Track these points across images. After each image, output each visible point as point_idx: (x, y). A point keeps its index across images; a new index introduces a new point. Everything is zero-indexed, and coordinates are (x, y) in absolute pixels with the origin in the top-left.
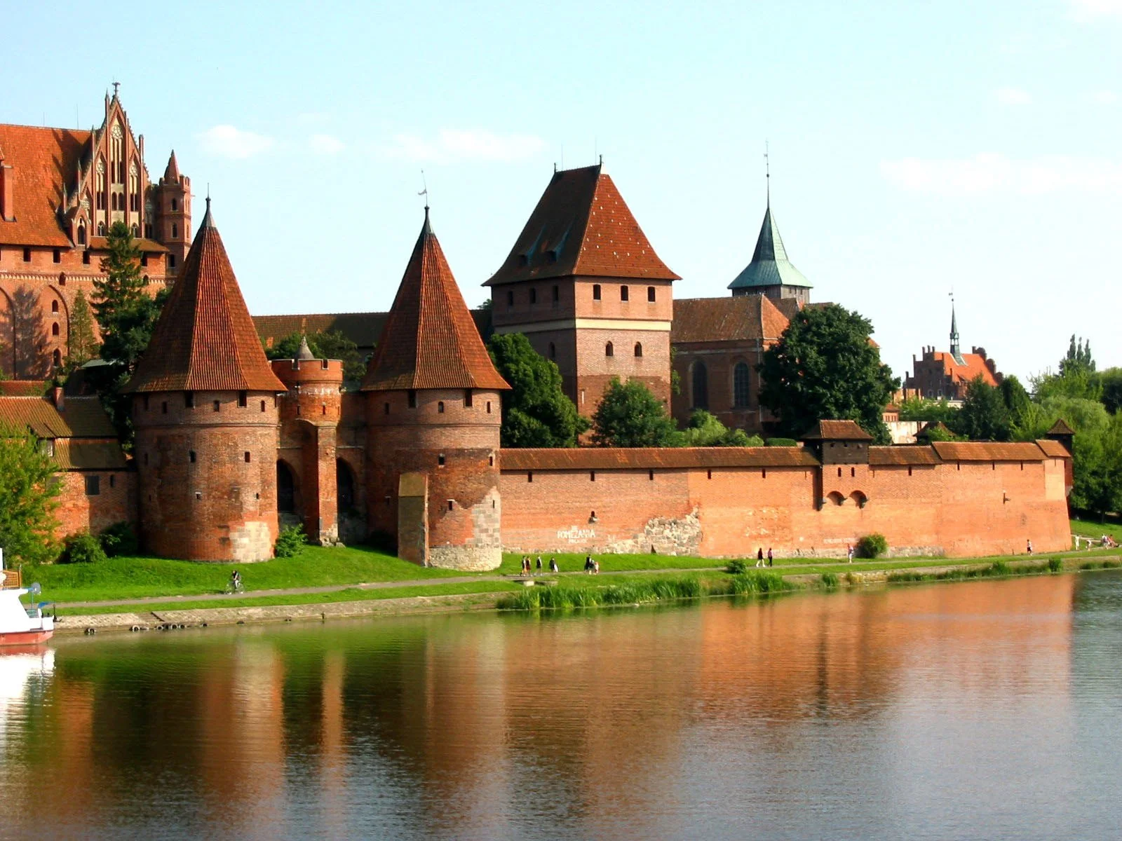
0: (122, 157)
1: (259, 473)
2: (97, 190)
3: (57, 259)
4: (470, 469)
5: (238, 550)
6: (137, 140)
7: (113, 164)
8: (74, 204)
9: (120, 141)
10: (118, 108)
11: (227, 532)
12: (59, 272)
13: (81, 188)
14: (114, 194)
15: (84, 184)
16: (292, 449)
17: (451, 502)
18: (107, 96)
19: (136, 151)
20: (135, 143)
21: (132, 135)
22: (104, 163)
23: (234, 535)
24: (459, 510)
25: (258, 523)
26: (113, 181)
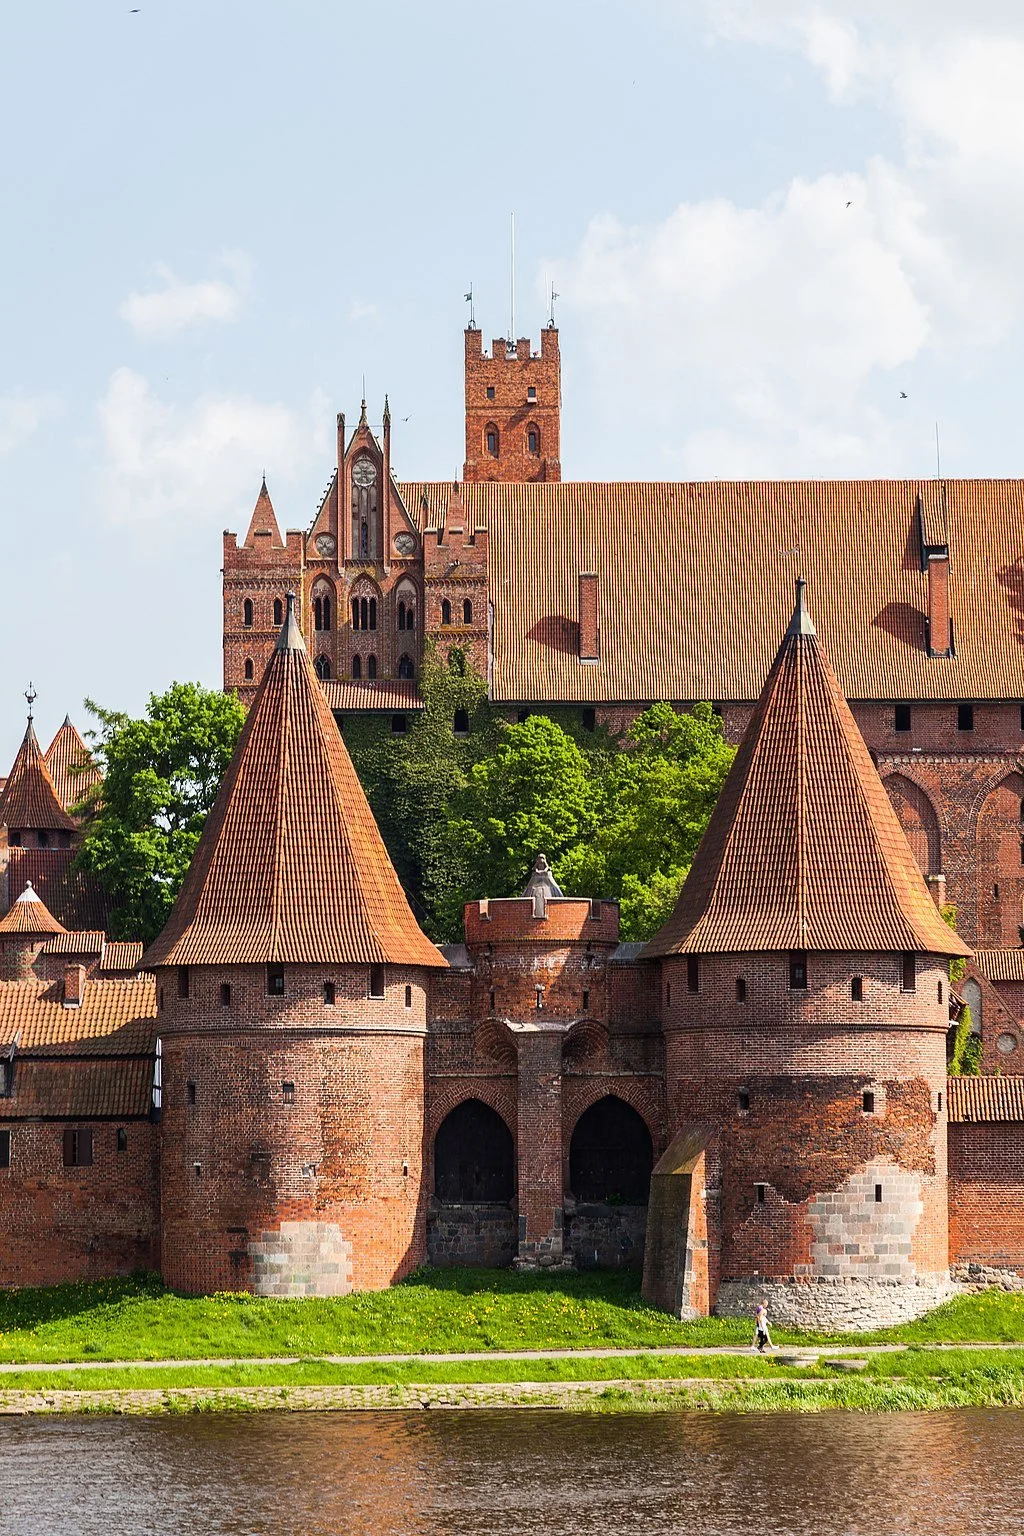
1: (318, 1126)
4: (806, 1119)
5: (264, 1278)
11: (244, 1241)
16: (497, 1077)
17: (761, 1188)
23: (258, 1247)
24: (778, 1206)
25: (313, 1224)
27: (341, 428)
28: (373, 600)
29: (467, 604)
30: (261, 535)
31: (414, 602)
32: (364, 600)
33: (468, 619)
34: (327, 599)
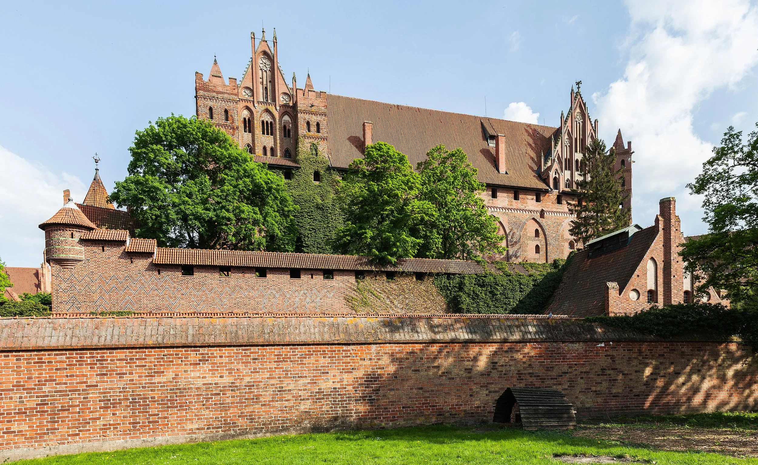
0: (583, 136)
2: (565, 157)
3: (538, 200)
6: (593, 123)
7: (576, 139)
8: (549, 164)
9: (581, 124)
10: (580, 100)
12: (540, 209)
13: (554, 154)
14: (577, 161)
15: (556, 151)
18: (572, 90)
19: (592, 131)
20: (592, 125)
21: (590, 119)
22: (570, 138)
26: (576, 151)
27: (253, 38)
28: (271, 123)
29: (318, 125)
30: (216, 76)
31: (291, 125)
32: (267, 122)
33: (318, 131)
34: (249, 119)
